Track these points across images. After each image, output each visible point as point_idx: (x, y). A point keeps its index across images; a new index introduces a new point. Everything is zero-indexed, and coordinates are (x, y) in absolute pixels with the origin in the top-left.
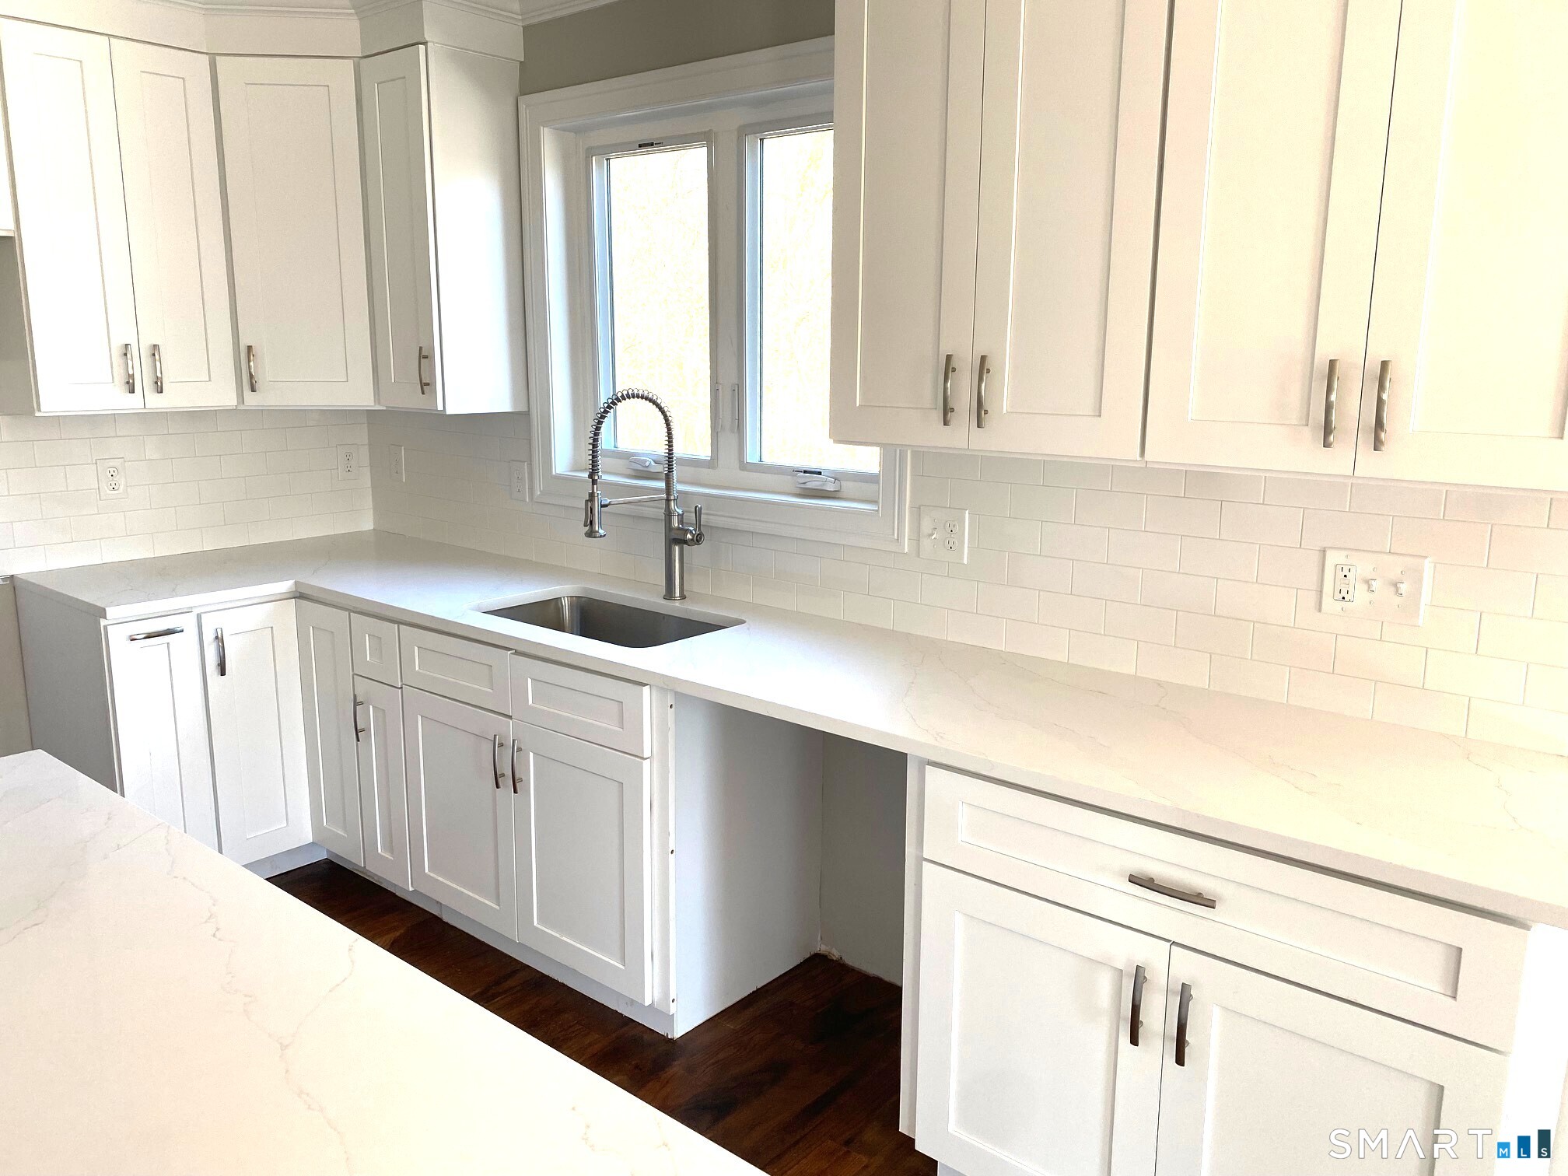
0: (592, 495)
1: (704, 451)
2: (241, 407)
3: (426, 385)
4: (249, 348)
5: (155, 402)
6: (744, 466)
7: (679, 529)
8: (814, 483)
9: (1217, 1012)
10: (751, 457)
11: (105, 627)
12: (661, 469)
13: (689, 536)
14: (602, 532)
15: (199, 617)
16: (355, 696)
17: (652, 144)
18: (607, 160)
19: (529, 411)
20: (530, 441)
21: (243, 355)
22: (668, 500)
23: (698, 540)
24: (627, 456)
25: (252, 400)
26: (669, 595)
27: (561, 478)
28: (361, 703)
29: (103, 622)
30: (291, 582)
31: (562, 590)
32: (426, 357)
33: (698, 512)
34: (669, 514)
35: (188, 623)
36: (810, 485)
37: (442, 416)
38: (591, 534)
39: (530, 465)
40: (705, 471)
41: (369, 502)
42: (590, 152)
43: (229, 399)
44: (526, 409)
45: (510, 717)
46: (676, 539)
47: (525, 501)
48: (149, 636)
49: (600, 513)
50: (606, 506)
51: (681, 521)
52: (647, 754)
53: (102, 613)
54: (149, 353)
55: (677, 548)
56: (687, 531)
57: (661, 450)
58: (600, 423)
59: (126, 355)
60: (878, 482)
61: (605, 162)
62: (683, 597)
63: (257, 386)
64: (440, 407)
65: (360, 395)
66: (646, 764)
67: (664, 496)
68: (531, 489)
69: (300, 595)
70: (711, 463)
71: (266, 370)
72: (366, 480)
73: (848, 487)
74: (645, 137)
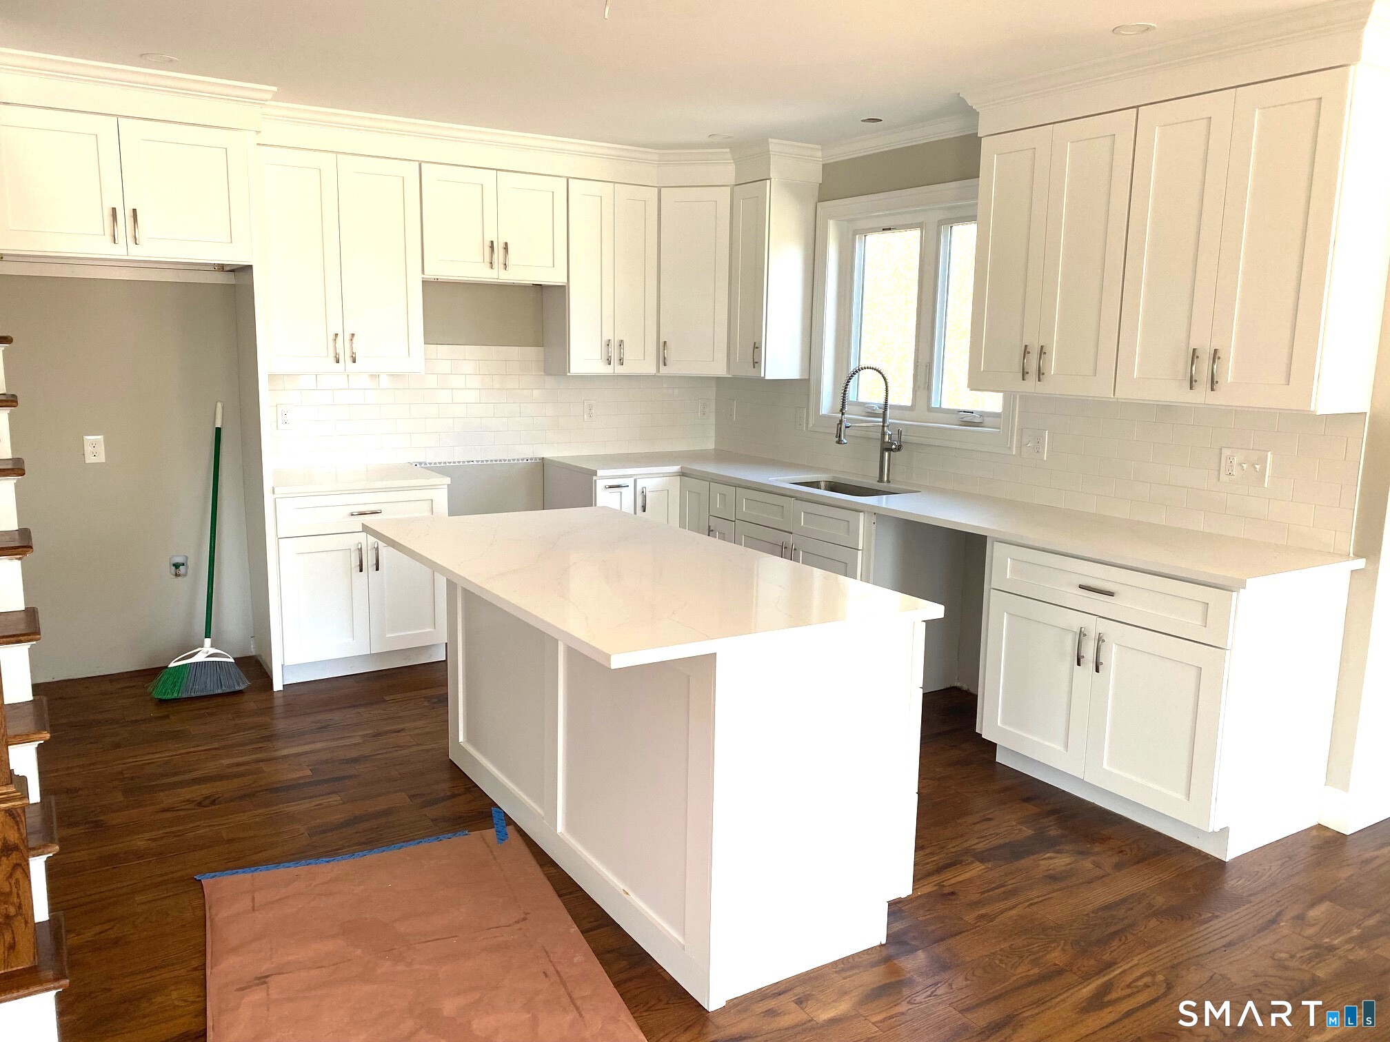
0: (841, 421)
1: (907, 401)
2: (657, 374)
3: (756, 363)
4: (665, 342)
5: (620, 370)
6: (930, 409)
7: (888, 442)
8: (968, 418)
9: (1115, 648)
10: (934, 404)
11: (595, 481)
12: (881, 411)
13: (894, 447)
14: (845, 441)
15: (635, 481)
16: (709, 527)
17: (890, 229)
18: (865, 236)
19: (809, 379)
20: (808, 395)
21: (661, 345)
22: (883, 426)
23: (899, 448)
24: (863, 404)
25: (664, 371)
26: (881, 480)
27: (824, 416)
28: (712, 531)
29: (594, 478)
30: (679, 467)
31: (822, 477)
32: (757, 348)
33: (900, 433)
34: (883, 434)
35: (630, 482)
36: (965, 419)
37: (764, 380)
38: (839, 442)
39: (808, 409)
40: (908, 412)
41: (712, 433)
42: (855, 233)
43: (652, 370)
44: (807, 378)
45: (791, 533)
46: (885, 447)
47: (803, 430)
48: (610, 487)
49: (845, 431)
50: (848, 427)
51: (890, 438)
52: (860, 548)
53: (595, 473)
54: (618, 345)
55: (887, 453)
56: (892, 444)
57: (882, 401)
58: (848, 382)
59: (608, 345)
60: (1001, 417)
61: (863, 237)
62: (888, 481)
63: (667, 363)
64: (762, 375)
65: (718, 367)
66: (860, 552)
67: (882, 424)
68: (807, 424)
69: (683, 474)
70: (911, 408)
71: (671, 354)
72: (712, 419)
73: (988, 420)
74: (886, 226)
